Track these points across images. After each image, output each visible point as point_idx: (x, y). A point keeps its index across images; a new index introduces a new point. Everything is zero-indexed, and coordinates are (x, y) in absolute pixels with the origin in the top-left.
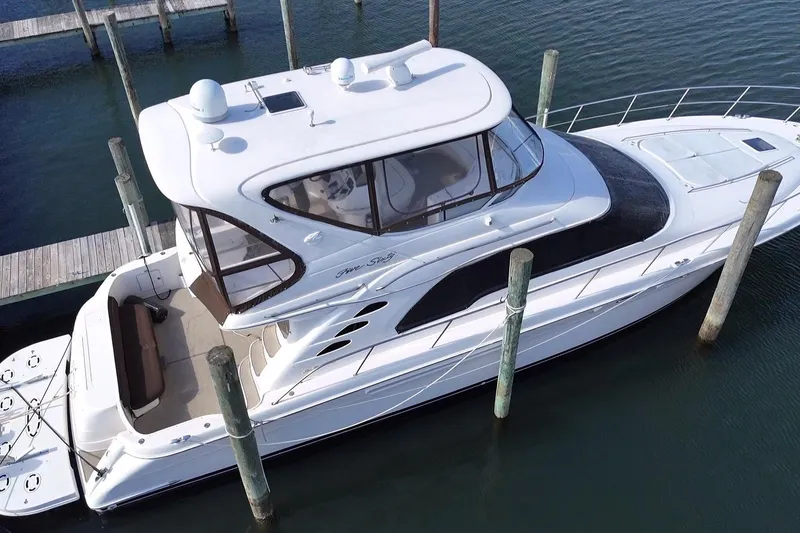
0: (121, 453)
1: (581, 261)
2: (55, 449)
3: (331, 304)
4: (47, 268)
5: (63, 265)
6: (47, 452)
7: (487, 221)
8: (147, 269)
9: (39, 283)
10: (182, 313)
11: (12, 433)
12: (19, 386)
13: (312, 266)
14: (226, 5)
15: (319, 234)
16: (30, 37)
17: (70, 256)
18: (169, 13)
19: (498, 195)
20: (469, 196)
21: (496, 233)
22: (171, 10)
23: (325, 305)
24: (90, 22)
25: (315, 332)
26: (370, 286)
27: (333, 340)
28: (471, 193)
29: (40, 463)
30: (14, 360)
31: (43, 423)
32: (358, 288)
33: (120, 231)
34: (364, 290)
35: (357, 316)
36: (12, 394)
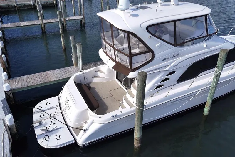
0: (92, 123)
1: (227, 63)
2: (63, 127)
3: (160, 70)
4: (49, 77)
5: (53, 76)
6: (60, 128)
7: (205, 46)
8: (84, 74)
9: (47, 80)
10: (95, 88)
11: (46, 123)
12: (45, 110)
13: (157, 55)
14: (82, 19)
15: (160, 44)
16: (26, 26)
17: (55, 74)
18: (66, 20)
19: (208, 37)
20: (200, 36)
21: (206, 50)
22: (67, 19)
23: (158, 71)
24: (44, 22)
25: (155, 80)
26: (172, 65)
27: (159, 84)
28: (201, 35)
29: (59, 131)
30: (41, 104)
31: (56, 120)
32: (168, 65)
33: (69, 67)
34: (170, 66)
35: (167, 76)
36: (43, 113)
